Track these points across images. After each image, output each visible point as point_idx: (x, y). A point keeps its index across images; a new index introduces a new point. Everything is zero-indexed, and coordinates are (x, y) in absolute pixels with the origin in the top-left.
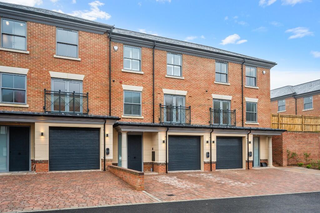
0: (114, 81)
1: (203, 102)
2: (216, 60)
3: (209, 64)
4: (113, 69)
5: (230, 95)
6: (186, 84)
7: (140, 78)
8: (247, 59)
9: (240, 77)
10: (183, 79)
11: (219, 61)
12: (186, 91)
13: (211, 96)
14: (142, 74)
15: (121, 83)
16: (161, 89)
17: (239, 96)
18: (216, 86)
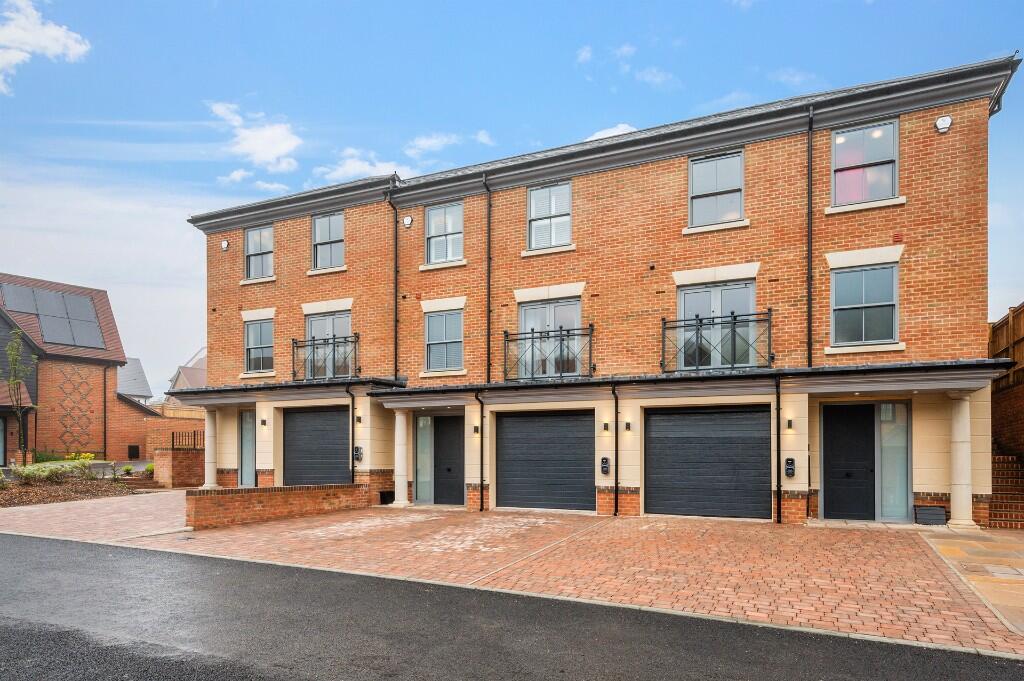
0: (404, 297)
1: (638, 304)
2: (689, 156)
3: (664, 179)
4: (403, 271)
5: (747, 262)
6: (583, 263)
7: (460, 275)
8: (818, 105)
9: (802, 184)
10: (573, 251)
11: (706, 153)
12: (583, 281)
13: (669, 280)
14: (465, 266)
15: (419, 298)
16: (509, 291)
17: (795, 254)
18: (687, 244)
